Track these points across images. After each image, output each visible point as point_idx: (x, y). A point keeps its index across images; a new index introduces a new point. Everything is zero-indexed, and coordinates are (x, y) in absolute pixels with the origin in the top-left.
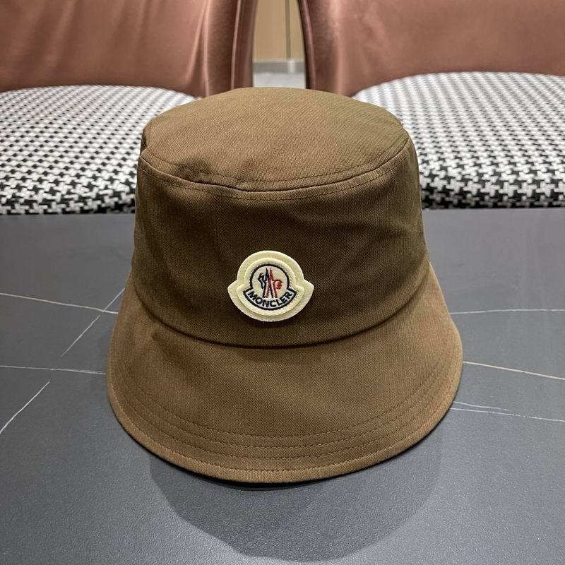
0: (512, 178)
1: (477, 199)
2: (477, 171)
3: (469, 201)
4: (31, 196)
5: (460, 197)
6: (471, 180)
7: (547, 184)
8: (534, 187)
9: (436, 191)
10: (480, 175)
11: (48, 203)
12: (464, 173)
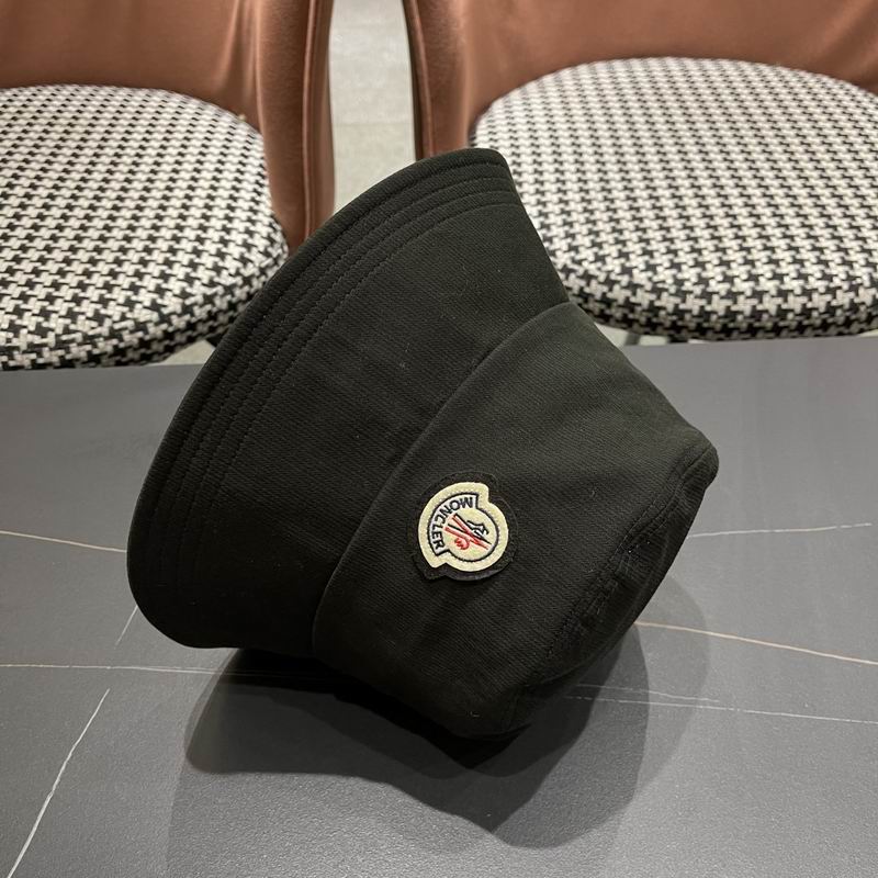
0: (723, 288)
1: (674, 318)
2: (674, 276)
3: (662, 321)
4: (9, 340)
5: (650, 315)
6: (666, 290)
7: (773, 297)
8: (754, 301)
9: (615, 304)
10: (679, 282)
11: (36, 349)
12: (655, 279)
